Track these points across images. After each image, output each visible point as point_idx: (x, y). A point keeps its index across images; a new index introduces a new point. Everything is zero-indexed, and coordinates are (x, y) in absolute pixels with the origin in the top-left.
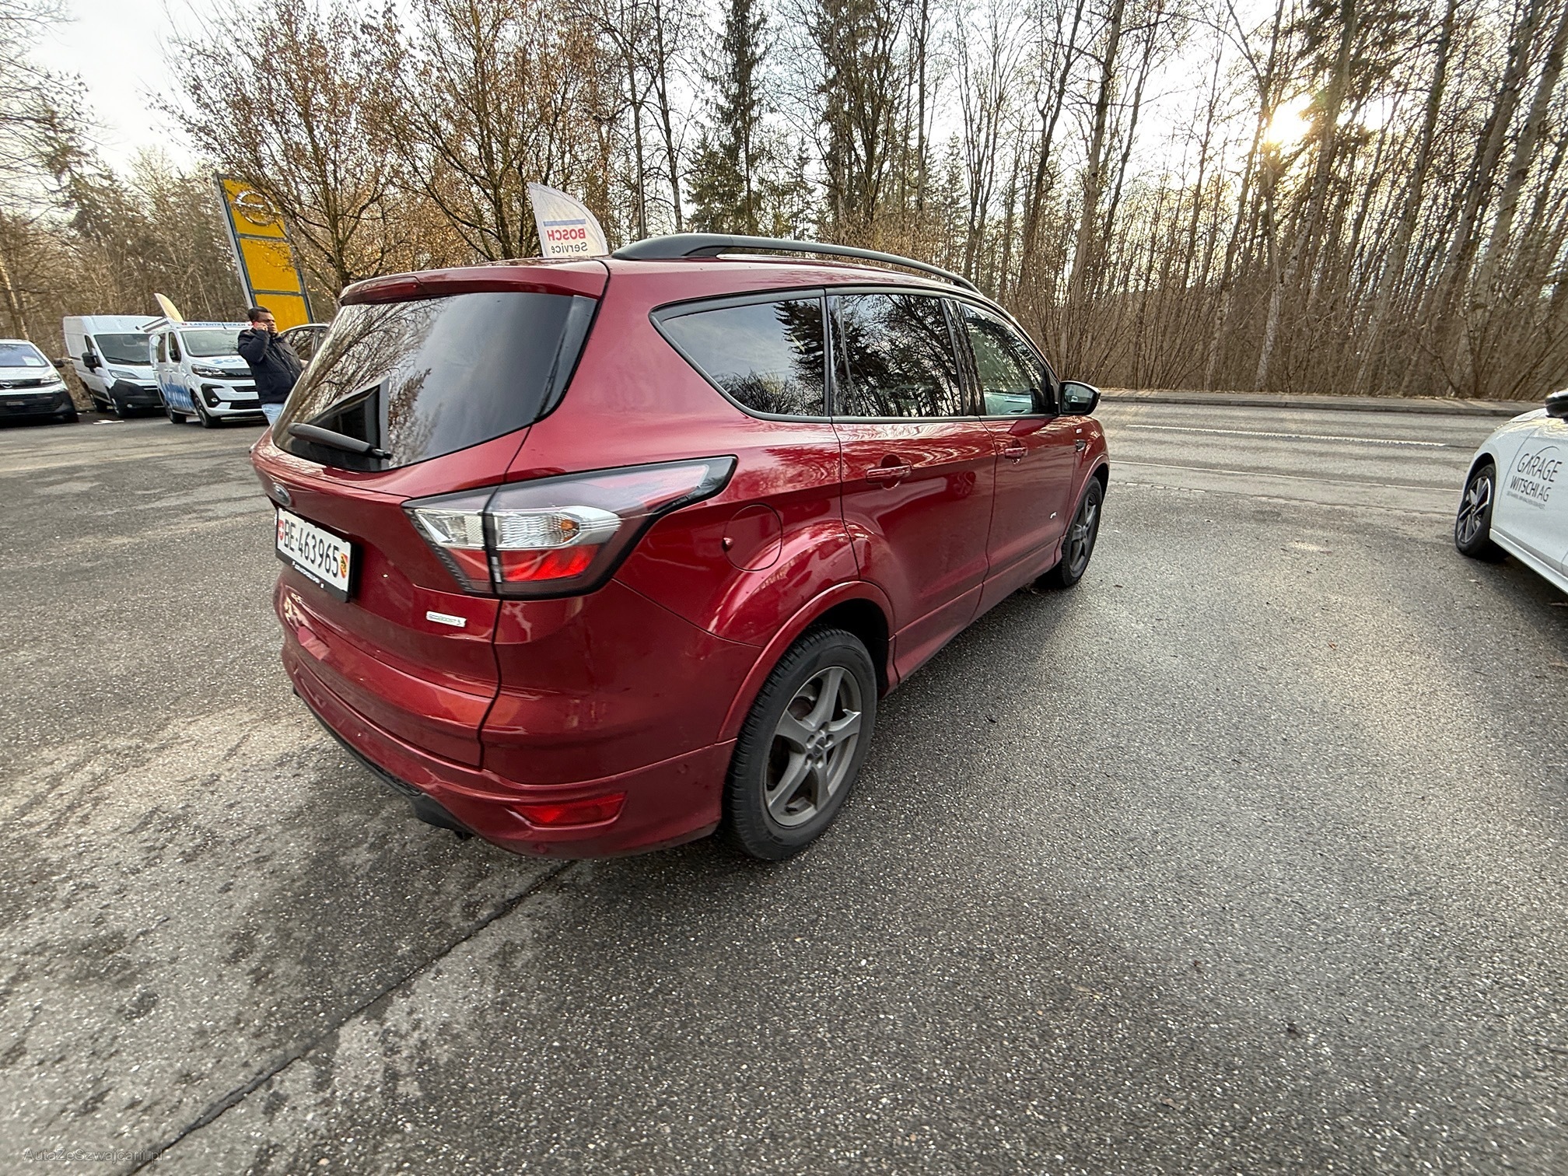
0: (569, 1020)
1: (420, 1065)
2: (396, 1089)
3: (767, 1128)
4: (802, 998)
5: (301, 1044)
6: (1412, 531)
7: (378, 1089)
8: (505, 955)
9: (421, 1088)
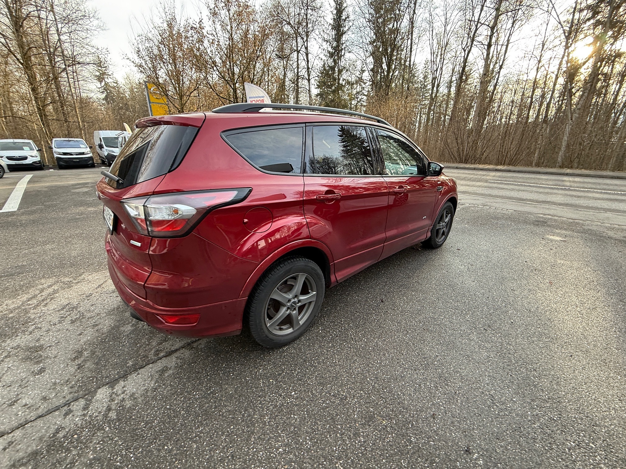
0: (176, 399)
1: (119, 407)
2: (108, 414)
3: (232, 452)
4: (264, 404)
5: (84, 393)
6: (611, 233)
7: (102, 413)
8: (163, 371)
9: (117, 415)
